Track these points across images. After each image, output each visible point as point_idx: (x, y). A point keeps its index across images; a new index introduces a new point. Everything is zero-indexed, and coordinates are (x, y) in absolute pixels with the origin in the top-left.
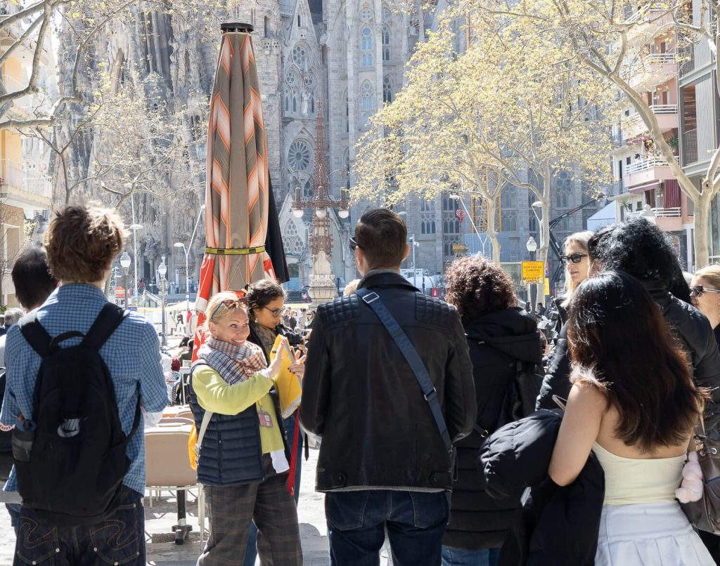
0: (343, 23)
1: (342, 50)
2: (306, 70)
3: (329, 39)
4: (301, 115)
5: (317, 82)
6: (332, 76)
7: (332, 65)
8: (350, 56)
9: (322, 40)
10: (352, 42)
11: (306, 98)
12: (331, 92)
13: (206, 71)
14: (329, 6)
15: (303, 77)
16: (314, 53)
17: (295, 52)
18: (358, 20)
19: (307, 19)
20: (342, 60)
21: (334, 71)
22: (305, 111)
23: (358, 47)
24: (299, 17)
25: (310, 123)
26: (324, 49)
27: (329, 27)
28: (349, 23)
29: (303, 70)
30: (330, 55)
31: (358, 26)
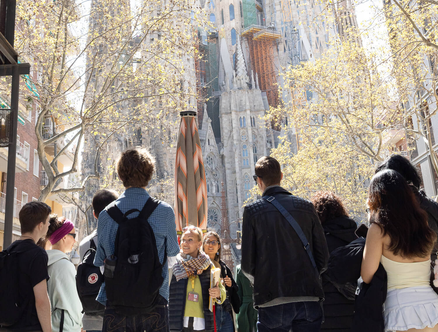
0: (232, 143)
1: (232, 157)
2: (214, 168)
3: (225, 151)
4: (213, 194)
5: (220, 175)
6: (228, 172)
7: (227, 166)
8: (237, 160)
9: (221, 152)
10: (237, 152)
11: (214, 184)
12: (227, 181)
13: (160, 171)
14: (224, 134)
15: (212, 172)
16: (217, 159)
17: (207, 159)
18: (240, 141)
19: (213, 141)
20: (233, 163)
21: (228, 169)
22: (214, 191)
23: (240, 155)
24: (209, 140)
25: (217, 198)
26: (222, 157)
27: (225, 145)
28: (235, 142)
29: (212, 169)
30: (226, 160)
31: (240, 144)
